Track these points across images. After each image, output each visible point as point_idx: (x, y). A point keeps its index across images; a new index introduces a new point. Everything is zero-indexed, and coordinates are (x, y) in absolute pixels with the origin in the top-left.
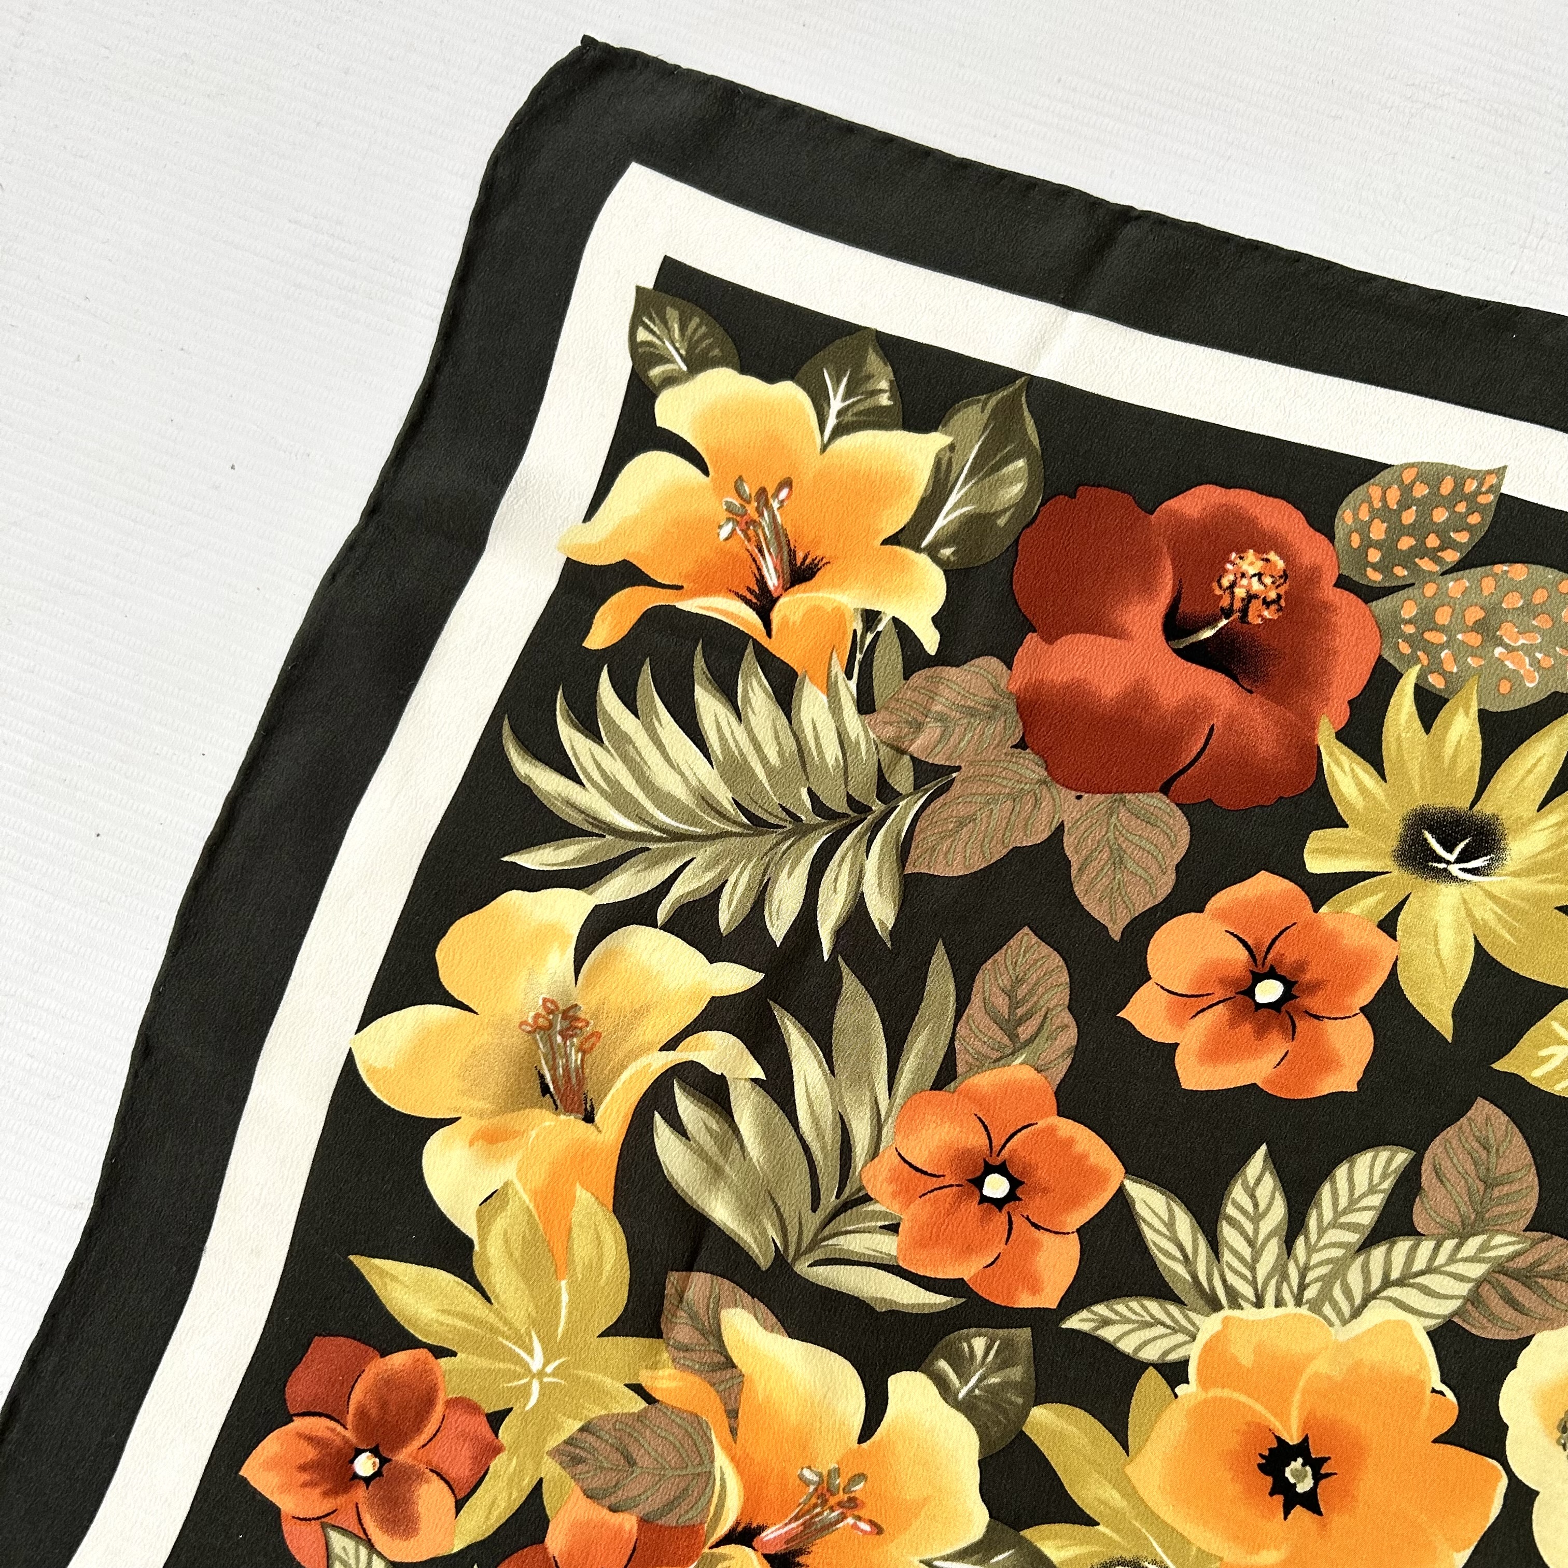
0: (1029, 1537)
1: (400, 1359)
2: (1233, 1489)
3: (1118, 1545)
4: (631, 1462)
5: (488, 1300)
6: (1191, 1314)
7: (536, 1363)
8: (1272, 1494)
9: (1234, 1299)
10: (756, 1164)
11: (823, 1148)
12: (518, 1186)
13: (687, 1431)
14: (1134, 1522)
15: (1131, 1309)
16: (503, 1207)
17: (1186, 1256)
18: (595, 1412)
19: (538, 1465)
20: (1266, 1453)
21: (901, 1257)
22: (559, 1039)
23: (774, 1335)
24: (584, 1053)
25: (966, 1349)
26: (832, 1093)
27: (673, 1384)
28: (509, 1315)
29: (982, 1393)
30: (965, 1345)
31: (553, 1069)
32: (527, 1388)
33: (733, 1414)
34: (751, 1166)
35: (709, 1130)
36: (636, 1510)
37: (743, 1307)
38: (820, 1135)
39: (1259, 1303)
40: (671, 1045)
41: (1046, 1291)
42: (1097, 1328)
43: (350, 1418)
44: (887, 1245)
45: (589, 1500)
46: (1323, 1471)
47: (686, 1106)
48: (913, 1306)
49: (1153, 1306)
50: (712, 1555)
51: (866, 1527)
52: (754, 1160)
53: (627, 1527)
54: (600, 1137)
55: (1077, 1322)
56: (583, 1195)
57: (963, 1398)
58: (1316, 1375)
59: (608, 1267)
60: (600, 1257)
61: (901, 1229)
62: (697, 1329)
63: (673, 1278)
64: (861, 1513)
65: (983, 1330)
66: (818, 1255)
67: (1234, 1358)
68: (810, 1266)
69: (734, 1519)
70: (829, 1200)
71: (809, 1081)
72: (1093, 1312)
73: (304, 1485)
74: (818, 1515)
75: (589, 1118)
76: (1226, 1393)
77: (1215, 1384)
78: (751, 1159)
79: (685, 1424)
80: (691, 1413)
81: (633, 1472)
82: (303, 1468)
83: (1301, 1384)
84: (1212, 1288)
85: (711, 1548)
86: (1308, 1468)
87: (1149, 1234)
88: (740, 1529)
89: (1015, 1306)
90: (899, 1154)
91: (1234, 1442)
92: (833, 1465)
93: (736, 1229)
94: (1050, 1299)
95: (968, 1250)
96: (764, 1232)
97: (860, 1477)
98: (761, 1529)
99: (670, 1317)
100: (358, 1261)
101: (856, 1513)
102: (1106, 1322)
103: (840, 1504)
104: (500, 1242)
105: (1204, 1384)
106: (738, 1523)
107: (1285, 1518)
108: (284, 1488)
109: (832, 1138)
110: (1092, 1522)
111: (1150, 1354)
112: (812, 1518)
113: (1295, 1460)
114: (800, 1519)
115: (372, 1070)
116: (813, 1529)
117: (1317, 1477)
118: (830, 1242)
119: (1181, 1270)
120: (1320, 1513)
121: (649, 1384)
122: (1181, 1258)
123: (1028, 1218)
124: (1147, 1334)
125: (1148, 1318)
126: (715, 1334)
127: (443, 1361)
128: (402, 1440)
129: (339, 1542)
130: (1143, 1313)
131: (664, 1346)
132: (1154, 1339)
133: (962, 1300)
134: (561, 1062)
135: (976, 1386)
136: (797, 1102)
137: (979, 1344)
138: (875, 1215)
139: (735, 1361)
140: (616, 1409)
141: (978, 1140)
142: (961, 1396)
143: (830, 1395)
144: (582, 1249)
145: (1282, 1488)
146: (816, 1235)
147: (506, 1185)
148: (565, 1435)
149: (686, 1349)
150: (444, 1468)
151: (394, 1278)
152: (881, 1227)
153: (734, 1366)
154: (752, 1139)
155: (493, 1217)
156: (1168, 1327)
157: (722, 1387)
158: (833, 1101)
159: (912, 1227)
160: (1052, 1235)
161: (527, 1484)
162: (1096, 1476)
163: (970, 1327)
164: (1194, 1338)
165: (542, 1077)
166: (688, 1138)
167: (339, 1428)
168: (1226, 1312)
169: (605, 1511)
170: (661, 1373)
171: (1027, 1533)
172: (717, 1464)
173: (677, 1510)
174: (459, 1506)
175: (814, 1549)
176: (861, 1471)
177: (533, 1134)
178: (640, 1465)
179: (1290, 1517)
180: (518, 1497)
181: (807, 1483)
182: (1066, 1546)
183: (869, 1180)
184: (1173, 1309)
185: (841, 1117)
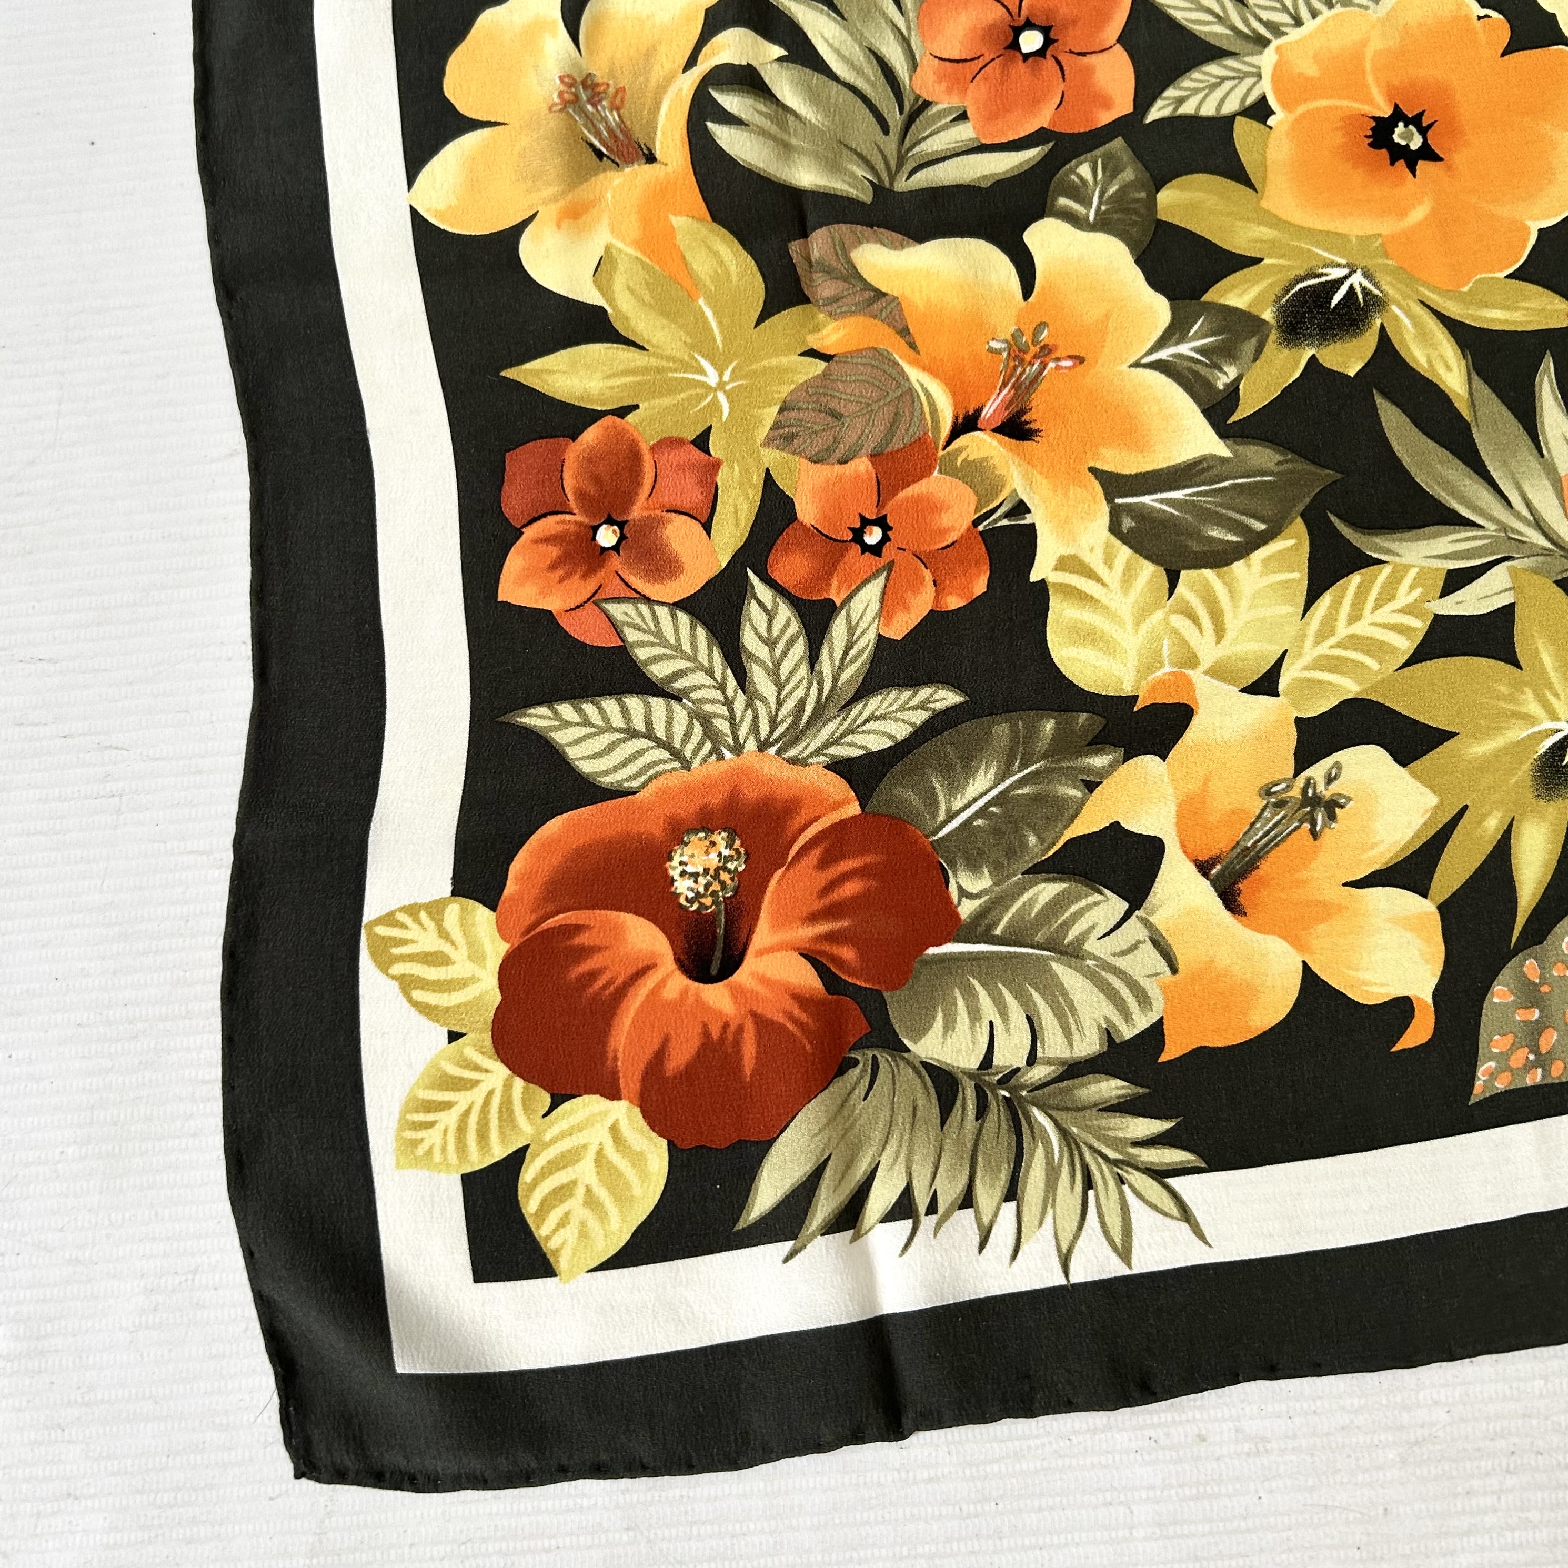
0: (1210, 300)
1: (591, 435)
2: (1358, 177)
3: (1289, 268)
4: (836, 415)
5: (642, 348)
6: (1247, 59)
7: (712, 378)
8: (1392, 163)
9: (1276, 29)
10: (817, 123)
11: (868, 80)
12: (619, 244)
13: (873, 366)
14: (1292, 243)
15: (1196, 80)
16: (614, 268)
17: (1217, 16)
18: (785, 390)
19: (759, 461)
20: (1370, 133)
21: (980, 137)
22: (589, 107)
23: (906, 251)
24: (618, 109)
25: (1076, 180)
26: (851, 34)
27: (841, 333)
28: (668, 352)
29: (1108, 207)
30: (1073, 177)
31: (598, 134)
32: (715, 404)
33: (904, 332)
34: (813, 127)
35: (761, 113)
36: (863, 451)
37: (868, 241)
38: (859, 71)
39: (1298, 22)
40: (691, 62)
41: (1117, 102)
42: (1176, 109)
43: (573, 504)
44: (965, 133)
45: (818, 465)
46: (1424, 125)
47: (730, 102)
48: (1012, 169)
49: (1213, 68)
50: (948, 453)
51: (1068, 363)
52: (813, 121)
53: (862, 468)
54: (669, 169)
55: (1156, 113)
56: (678, 221)
57: (1095, 219)
58: (1377, 54)
59: (733, 269)
60: (721, 263)
61: (969, 114)
62: (837, 279)
63: (795, 247)
64: (1058, 355)
65: (1082, 158)
66: (909, 166)
67: (1300, 75)
68: (908, 179)
69: (951, 415)
70: (895, 119)
71: (826, 36)
72: (1166, 99)
73: (561, 580)
74: (1021, 374)
75: (651, 158)
76: (1312, 105)
77: (1298, 102)
78: (810, 121)
79: (869, 361)
80: (869, 349)
81: (843, 423)
82: (553, 567)
83: (1368, 66)
84: (1254, 31)
85: (944, 449)
86: (1411, 127)
87: (1178, 15)
88: (960, 421)
89: (1099, 126)
90: (936, 57)
91: (1338, 139)
92: (1013, 329)
93: (827, 184)
94: (1124, 105)
95: (1035, 102)
96: (853, 175)
97: (1042, 325)
98: (978, 411)
99: (808, 282)
100: (510, 373)
101: (1053, 356)
102: (1180, 101)
103: (1035, 357)
104: (628, 295)
105: (1287, 106)
106: (956, 417)
107: (1415, 176)
108: (543, 593)
109: (872, 70)
110: (1257, 261)
111: (1231, 107)
112: (1018, 379)
113: (1397, 126)
114: (1007, 384)
115: (437, 214)
116: (1023, 387)
117: (1423, 131)
118: (915, 151)
119: (1219, 29)
120: (1441, 159)
121: (819, 346)
122: (1215, 20)
123: (1071, 52)
124: (1218, 94)
125: (1213, 80)
126: (854, 275)
127: (630, 418)
128: (629, 499)
129: (617, 611)
130: (1206, 78)
131: (815, 309)
132: (1228, 94)
133: (1051, 144)
134: (602, 127)
135: (1100, 203)
136: (825, 58)
137: (1085, 170)
138: (940, 115)
139: (884, 290)
140: (802, 378)
141: (996, 13)
142: (1091, 218)
143: (980, 273)
144: (702, 265)
145: (1399, 154)
146: (899, 151)
147: (608, 249)
148: (769, 423)
149: (836, 299)
150: (678, 502)
151: (549, 372)
152: (951, 122)
153: (885, 294)
154: (802, 105)
155: (610, 279)
156: (1234, 78)
157: (884, 314)
158: (855, 40)
159: (978, 108)
160: (1100, 55)
161: (758, 479)
162: (1239, 223)
163: (1070, 161)
164: (1260, 76)
165: (592, 145)
166: (747, 125)
167: (568, 517)
168: (1275, 43)
169: (837, 468)
170: (824, 332)
171: (1207, 297)
172: (913, 379)
173: (899, 432)
174: (707, 527)
175: (1033, 404)
176: (1039, 321)
177: (609, 195)
178: (846, 414)
179: (1418, 173)
180: (756, 495)
181: (998, 352)
182: (1245, 291)
183: (921, 88)
184: (1230, 62)
185: (870, 50)
